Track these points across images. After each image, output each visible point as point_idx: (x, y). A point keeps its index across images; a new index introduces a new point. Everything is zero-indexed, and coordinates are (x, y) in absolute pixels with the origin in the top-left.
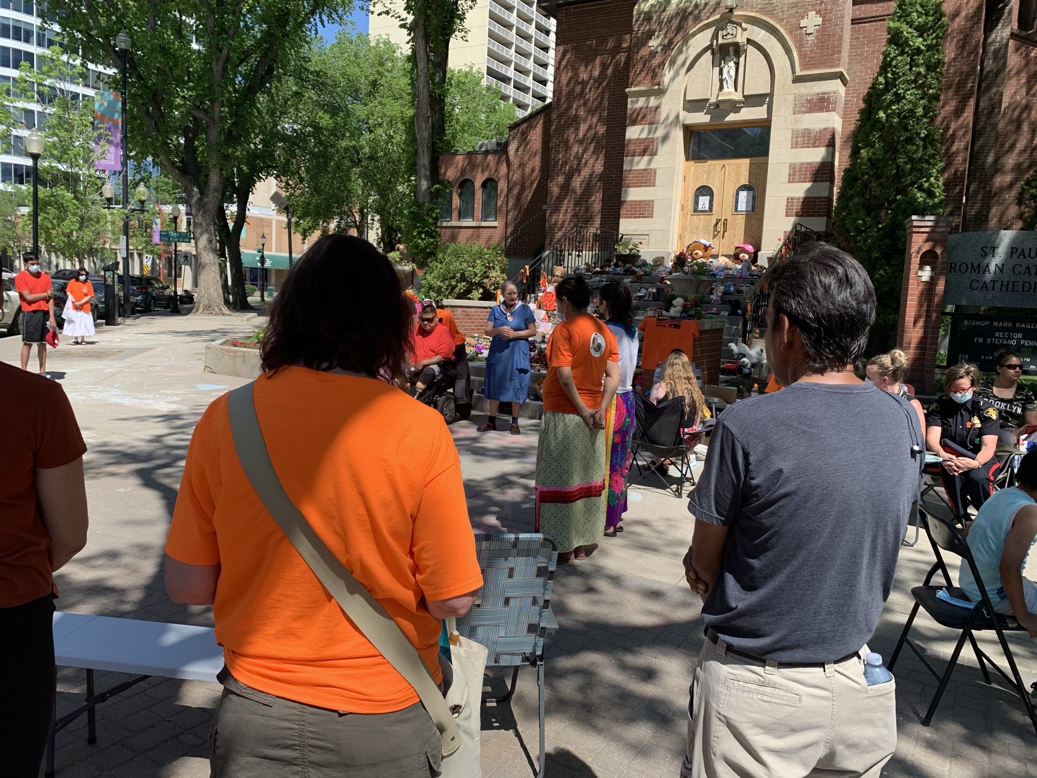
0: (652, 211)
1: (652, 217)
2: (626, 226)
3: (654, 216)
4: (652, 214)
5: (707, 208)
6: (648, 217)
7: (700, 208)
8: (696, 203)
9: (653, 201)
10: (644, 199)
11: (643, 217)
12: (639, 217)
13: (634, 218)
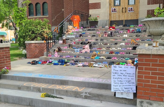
0: (100, 6)
1: (100, 8)
2: (92, 12)
3: (101, 8)
4: (100, 7)
5: (119, 4)
6: (99, 8)
7: (116, 5)
8: (115, 3)
9: (100, 3)
10: (97, 2)
11: (97, 9)
12: (96, 9)
13: (94, 9)
